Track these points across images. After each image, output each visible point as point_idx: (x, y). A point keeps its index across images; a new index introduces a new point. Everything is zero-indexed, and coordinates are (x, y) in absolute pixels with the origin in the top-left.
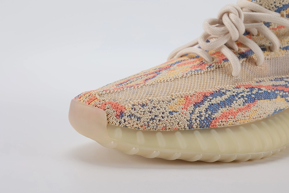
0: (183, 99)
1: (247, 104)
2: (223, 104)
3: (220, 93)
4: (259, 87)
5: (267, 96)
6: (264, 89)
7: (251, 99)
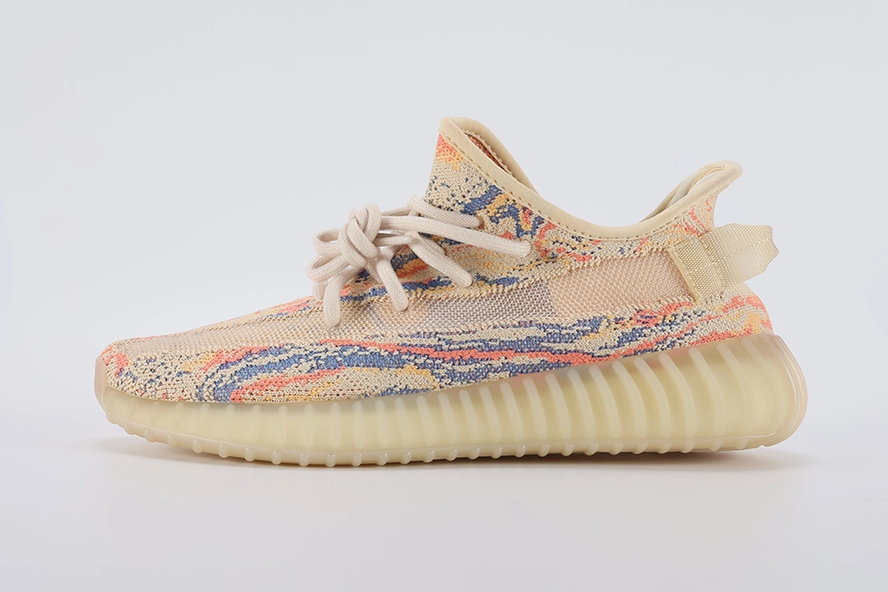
0: (211, 355)
1: (316, 371)
2: (269, 367)
3: (279, 350)
4: (364, 345)
5: (375, 361)
6: (372, 349)
7: (333, 364)
